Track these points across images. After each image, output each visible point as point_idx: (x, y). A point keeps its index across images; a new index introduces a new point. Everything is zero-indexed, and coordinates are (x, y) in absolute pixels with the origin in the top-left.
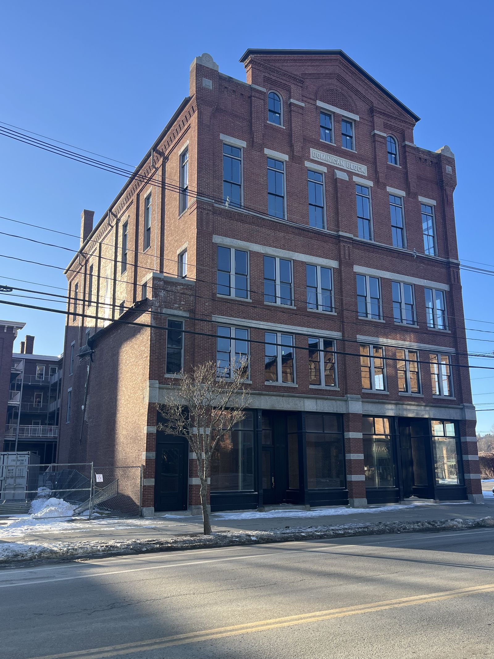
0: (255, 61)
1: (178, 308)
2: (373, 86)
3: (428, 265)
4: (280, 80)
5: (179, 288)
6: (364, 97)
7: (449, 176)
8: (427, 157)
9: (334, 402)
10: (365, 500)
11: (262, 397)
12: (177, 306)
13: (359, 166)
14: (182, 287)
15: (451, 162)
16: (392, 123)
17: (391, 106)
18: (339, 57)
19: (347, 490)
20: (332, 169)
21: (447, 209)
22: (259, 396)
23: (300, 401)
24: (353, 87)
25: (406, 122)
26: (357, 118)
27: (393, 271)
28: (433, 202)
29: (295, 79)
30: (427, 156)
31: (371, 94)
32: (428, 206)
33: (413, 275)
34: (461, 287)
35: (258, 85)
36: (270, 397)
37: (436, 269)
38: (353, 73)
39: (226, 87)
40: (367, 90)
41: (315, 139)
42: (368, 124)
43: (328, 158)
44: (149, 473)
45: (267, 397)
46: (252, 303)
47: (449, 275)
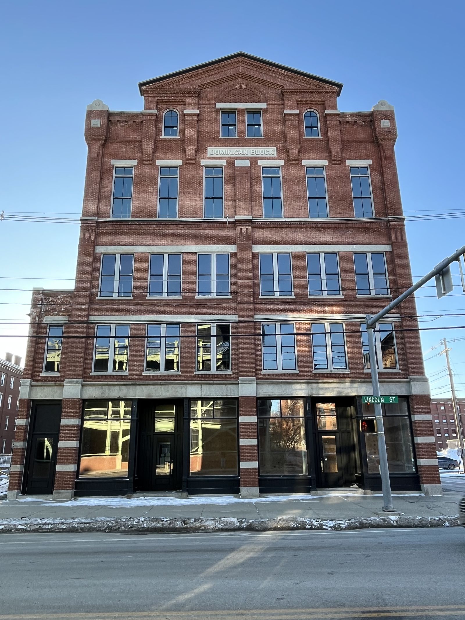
0: (147, 91)
1: (58, 315)
2: (283, 71)
3: (359, 228)
4: (174, 98)
5: (59, 297)
6: (273, 84)
7: (385, 130)
8: (357, 119)
9: (223, 386)
10: (256, 490)
11: (138, 387)
12: (56, 312)
13: (266, 150)
14: (62, 296)
15: (389, 115)
16: (308, 98)
17: (306, 82)
18: (241, 58)
19: (240, 478)
20: (231, 160)
21: (385, 164)
22: (134, 387)
23: (182, 388)
24: (259, 79)
25: (325, 92)
26: (264, 105)
27: (309, 243)
28: (369, 162)
29: (189, 92)
30: (357, 117)
31: (281, 79)
32: (361, 167)
33: (337, 243)
34: (405, 246)
35: (150, 109)
36: (146, 386)
37: (372, 230)
38: (258, 67)
39: (118, 121)
40: (276, 77)
41: (213, 139)
42: (279, 107)
43: (229, 151)
44: (16, 460)
45: (143, 387)
46: (133, 299)
47: (389, 233)
